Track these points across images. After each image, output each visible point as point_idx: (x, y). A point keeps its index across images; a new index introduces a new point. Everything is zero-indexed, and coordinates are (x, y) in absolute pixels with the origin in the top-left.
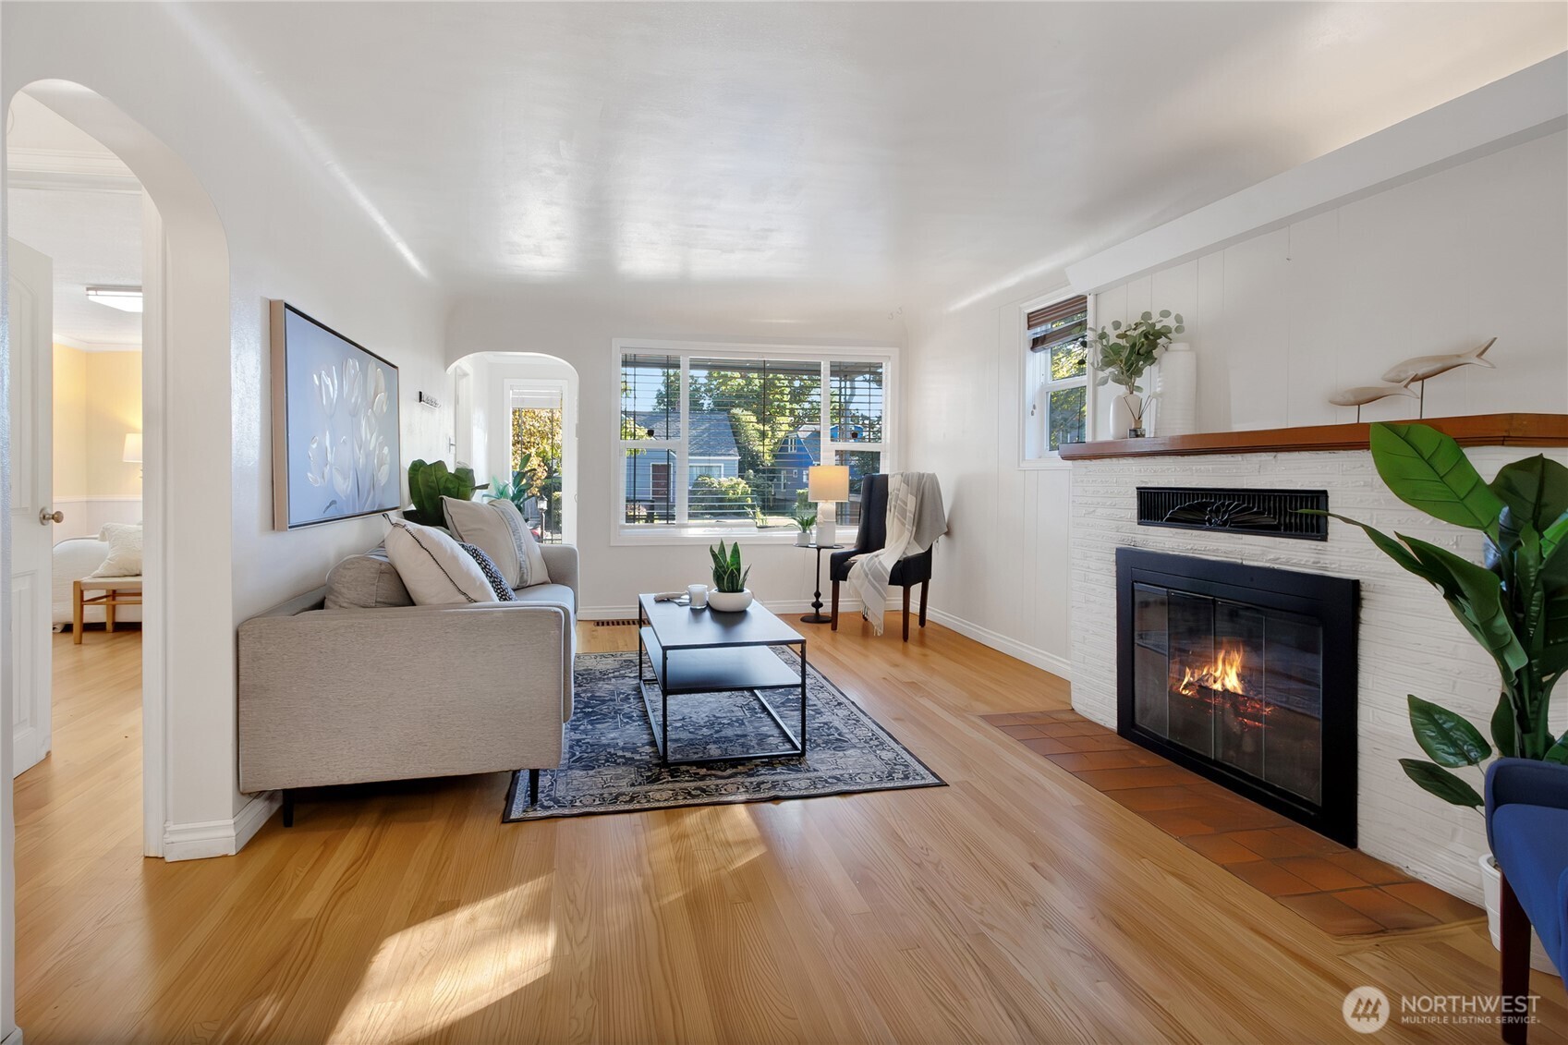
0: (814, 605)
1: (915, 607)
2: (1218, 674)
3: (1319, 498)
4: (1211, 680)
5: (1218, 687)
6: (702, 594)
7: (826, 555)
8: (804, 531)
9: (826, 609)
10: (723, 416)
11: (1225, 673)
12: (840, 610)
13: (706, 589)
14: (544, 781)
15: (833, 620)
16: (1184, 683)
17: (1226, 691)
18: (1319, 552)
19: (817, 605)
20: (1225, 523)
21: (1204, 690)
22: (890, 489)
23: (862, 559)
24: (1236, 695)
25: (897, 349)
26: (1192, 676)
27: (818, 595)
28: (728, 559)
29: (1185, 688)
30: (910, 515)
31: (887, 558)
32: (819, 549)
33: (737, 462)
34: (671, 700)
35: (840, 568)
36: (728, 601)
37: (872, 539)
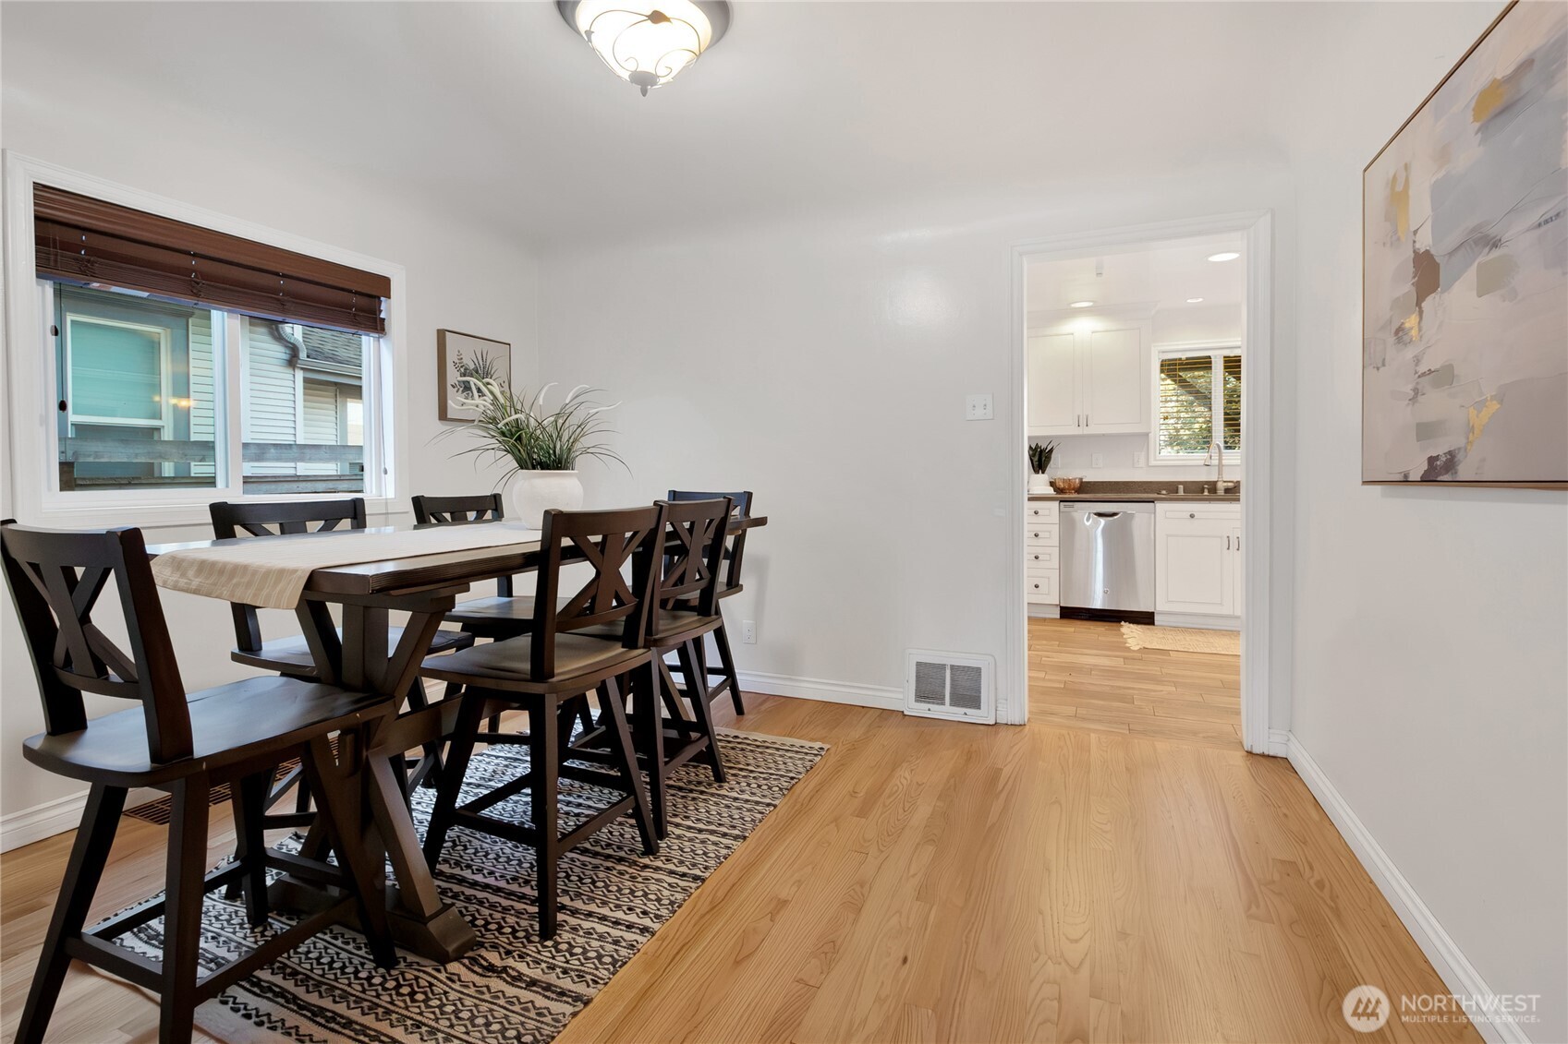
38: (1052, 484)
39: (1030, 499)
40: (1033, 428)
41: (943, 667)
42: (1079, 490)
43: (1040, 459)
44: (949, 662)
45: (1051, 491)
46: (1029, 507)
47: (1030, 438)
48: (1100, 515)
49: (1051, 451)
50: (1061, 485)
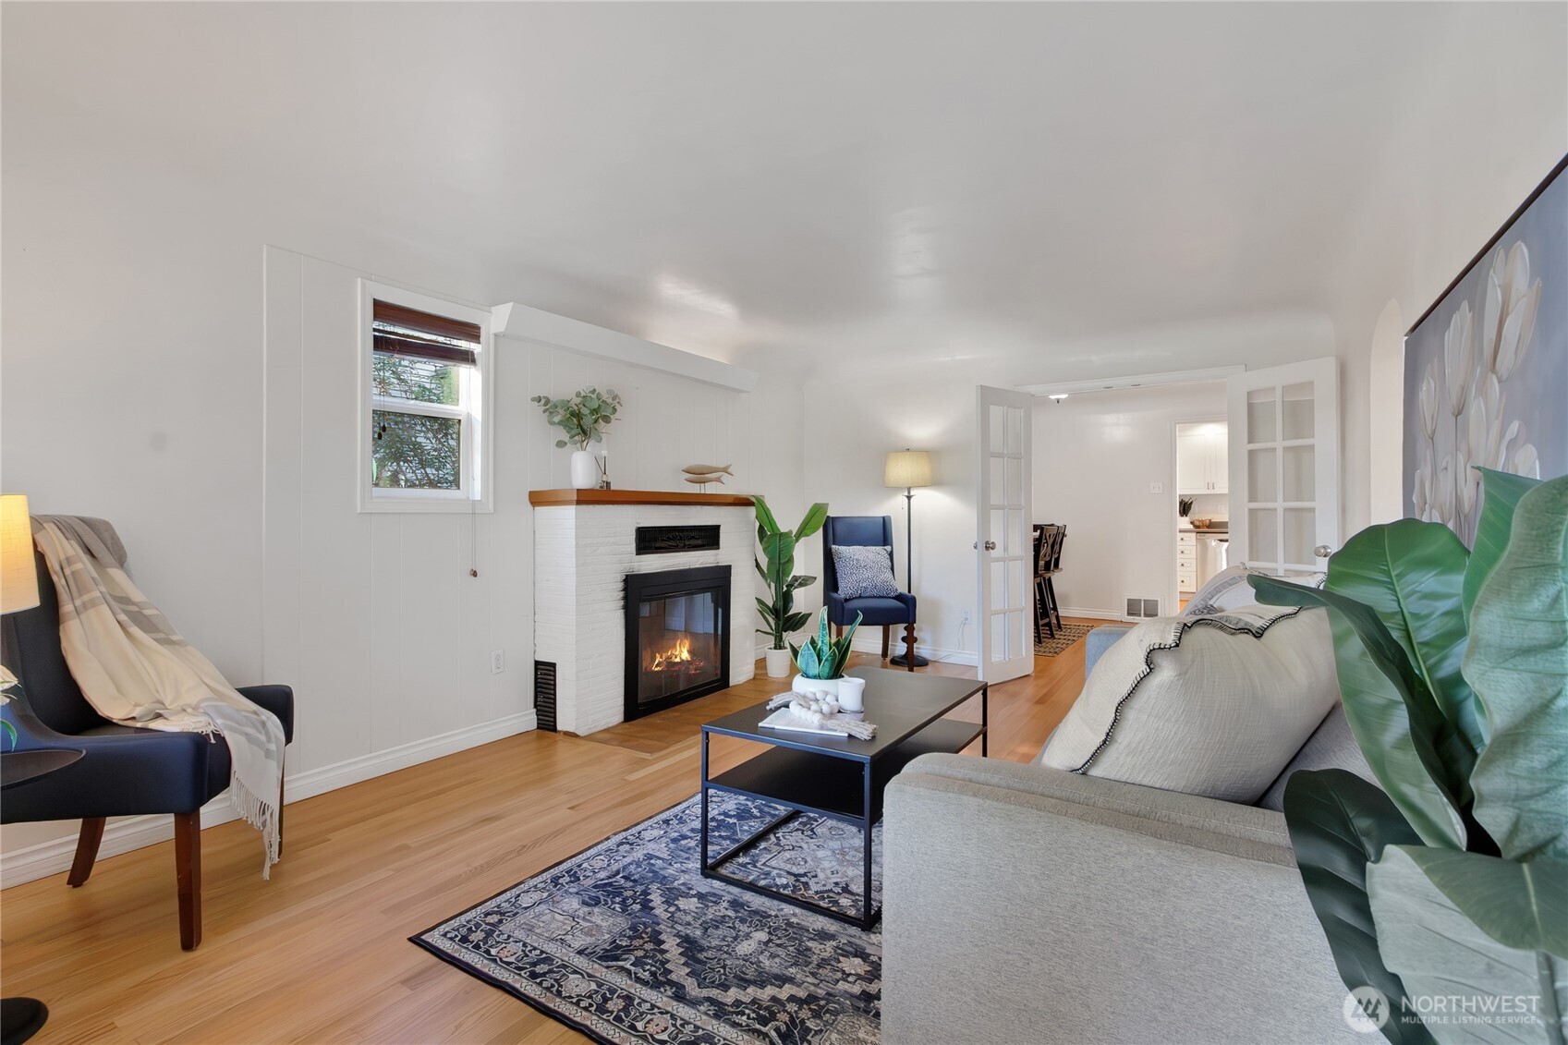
2: (677, 653)
3: (716, 529)
4: (673, 657)
5: (678, 660)
11: (681, 651)
16: (657, 662)
17: (682, 661)
18: (716, 555)
20: (684, 547)
21: (670, 664)
24: (688, 661)
26: (661, 657)
29: (657, 666)
38: (1192, 523)
39: (1180, 532)
40: (1183, 488)
41: (1140, 600)
42: (1208, 527)
43: (1185, 508)
44: (1143, 598)
45: (1191, 527)
46: (1180, 535)
47: (1180, 496)
48: (1221, 541)
49: (1191, 503)
50: (1197, 523)
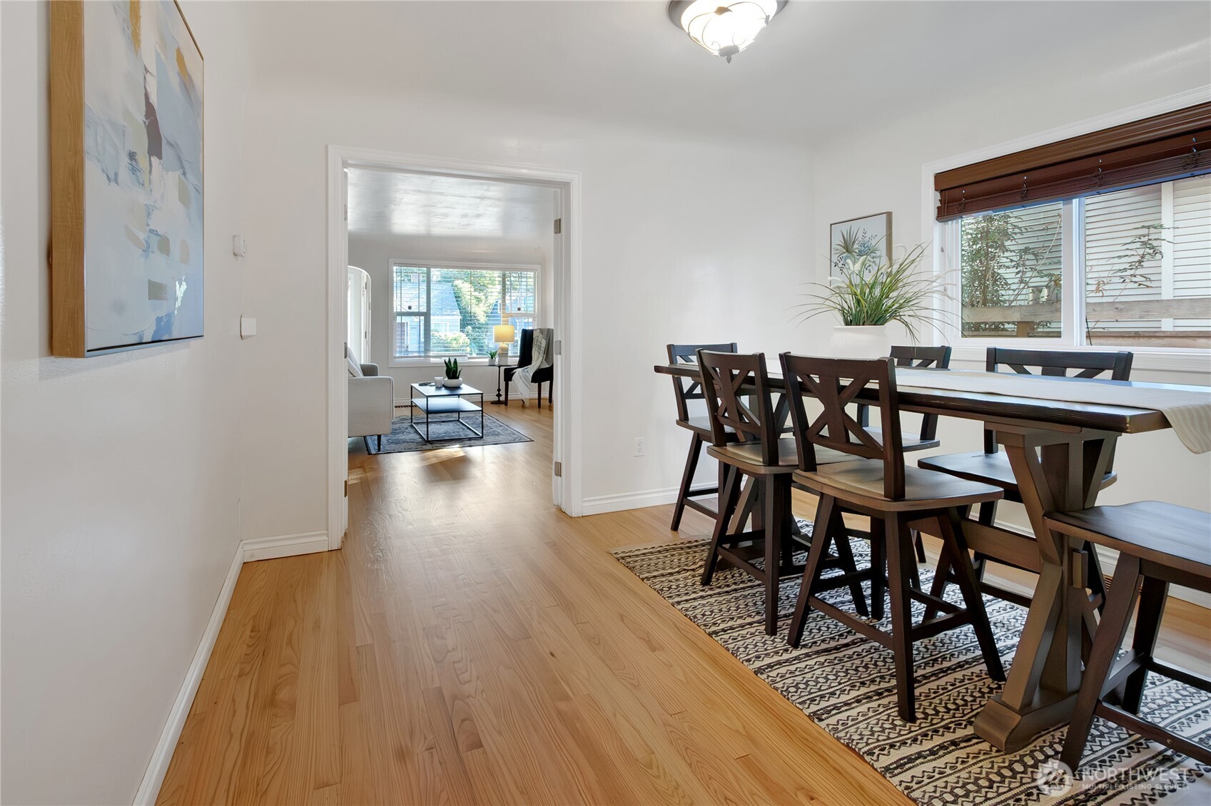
0: (497, 395)
1: (545, 394)
6: (441, 381)
7: (502, 369)
8: (492, 358)
9: (502, 398)
10: (447, 286)
12: (509, 399)
13: (443, 379)
14: (383, 439)
15: (506, 403)
19: (499, 395)
22: (534, 337)
23: (520, 370)
25: (540, 266)
27: (499, 390)
28: (452, 365)
30: (543, 349)
31: (532, 369)
32: (499, 367)
33: (459, 321)
34: (429, 416)
35: (509, 374)
36: (453, 382)
37: (525, 359)
